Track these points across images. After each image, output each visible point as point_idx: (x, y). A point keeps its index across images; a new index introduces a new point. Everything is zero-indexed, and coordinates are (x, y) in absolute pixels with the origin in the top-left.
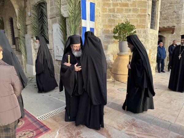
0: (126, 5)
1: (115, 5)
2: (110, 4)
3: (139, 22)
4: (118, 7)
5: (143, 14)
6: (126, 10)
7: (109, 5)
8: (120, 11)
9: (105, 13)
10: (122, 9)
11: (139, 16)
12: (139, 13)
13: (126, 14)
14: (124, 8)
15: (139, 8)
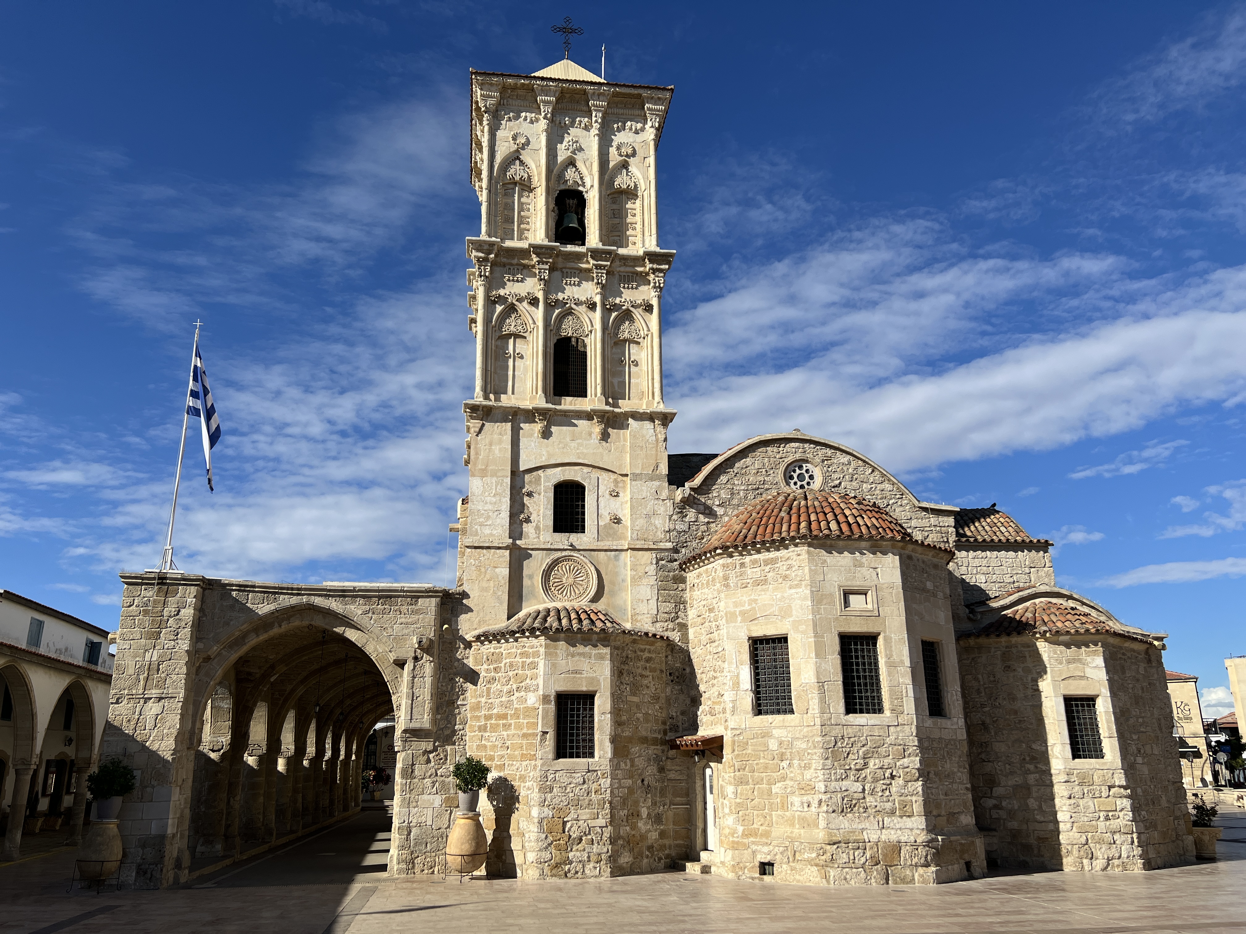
0: (504, 716)
1: (488, 717)
2: (480, 716)
3: (524, 747)
4: (493, 722)
5: (530, 731)
6: (504, 725)
7: (478, 718)
8: (494, 728)
9: (473, 734)
10: (498, 725)
11: (525, 736)
12: (525, 731)
13: (505, 733)
14: (501, 722)
15: (525, 721)
